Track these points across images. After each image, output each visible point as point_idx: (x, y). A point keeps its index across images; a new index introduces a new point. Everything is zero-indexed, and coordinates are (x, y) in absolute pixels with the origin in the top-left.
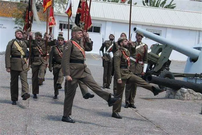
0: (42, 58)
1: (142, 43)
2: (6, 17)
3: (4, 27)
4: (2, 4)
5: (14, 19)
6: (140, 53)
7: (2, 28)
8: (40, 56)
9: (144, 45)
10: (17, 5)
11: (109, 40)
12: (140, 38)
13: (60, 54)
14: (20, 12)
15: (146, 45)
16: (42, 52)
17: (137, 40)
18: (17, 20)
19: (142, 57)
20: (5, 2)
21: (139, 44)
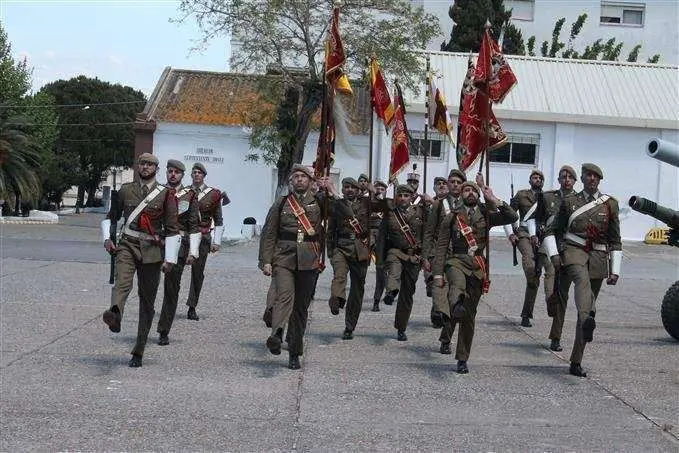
0: (357, 241)
1: (600, 195)
2: (222, 125)
3: (216, 159)
4: (209, 84)
5: (247, 131)
6: (595, 223)
7: (211, 160)
8: (353, 236)
9: (605, 198)
10: (257, 85)
11: (529, 187)
12: (592, 181)
13: (402, 228)
14: (266, 106)
15: (611, 198)
16: (357, 227)
17: (586, 189)
18: (257, 132)
19: (602, 233)
20: (217, 75)
21: (591, 199)
